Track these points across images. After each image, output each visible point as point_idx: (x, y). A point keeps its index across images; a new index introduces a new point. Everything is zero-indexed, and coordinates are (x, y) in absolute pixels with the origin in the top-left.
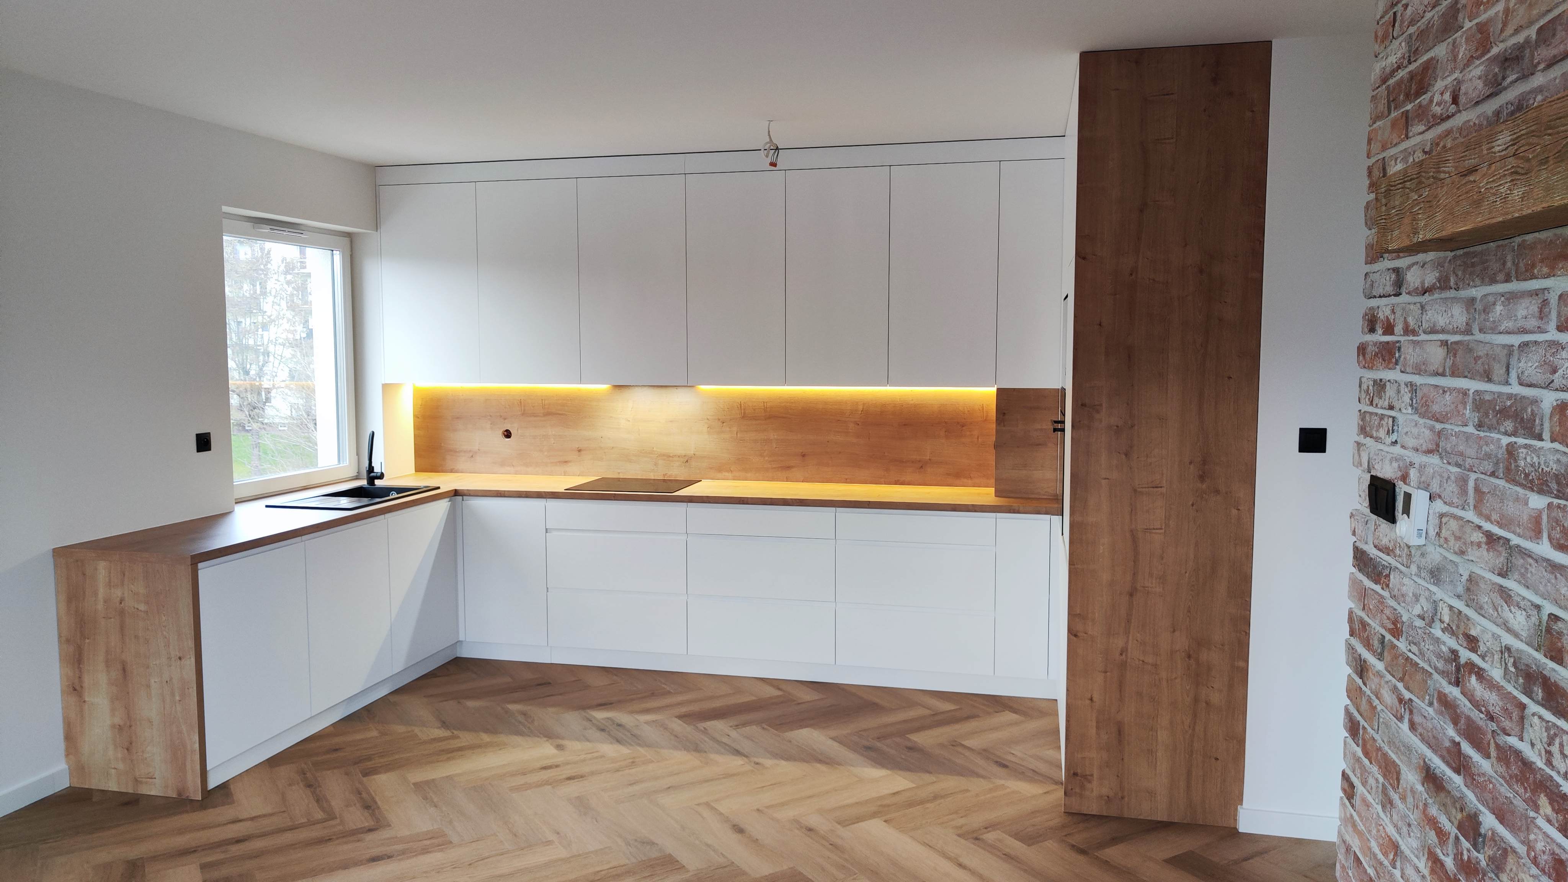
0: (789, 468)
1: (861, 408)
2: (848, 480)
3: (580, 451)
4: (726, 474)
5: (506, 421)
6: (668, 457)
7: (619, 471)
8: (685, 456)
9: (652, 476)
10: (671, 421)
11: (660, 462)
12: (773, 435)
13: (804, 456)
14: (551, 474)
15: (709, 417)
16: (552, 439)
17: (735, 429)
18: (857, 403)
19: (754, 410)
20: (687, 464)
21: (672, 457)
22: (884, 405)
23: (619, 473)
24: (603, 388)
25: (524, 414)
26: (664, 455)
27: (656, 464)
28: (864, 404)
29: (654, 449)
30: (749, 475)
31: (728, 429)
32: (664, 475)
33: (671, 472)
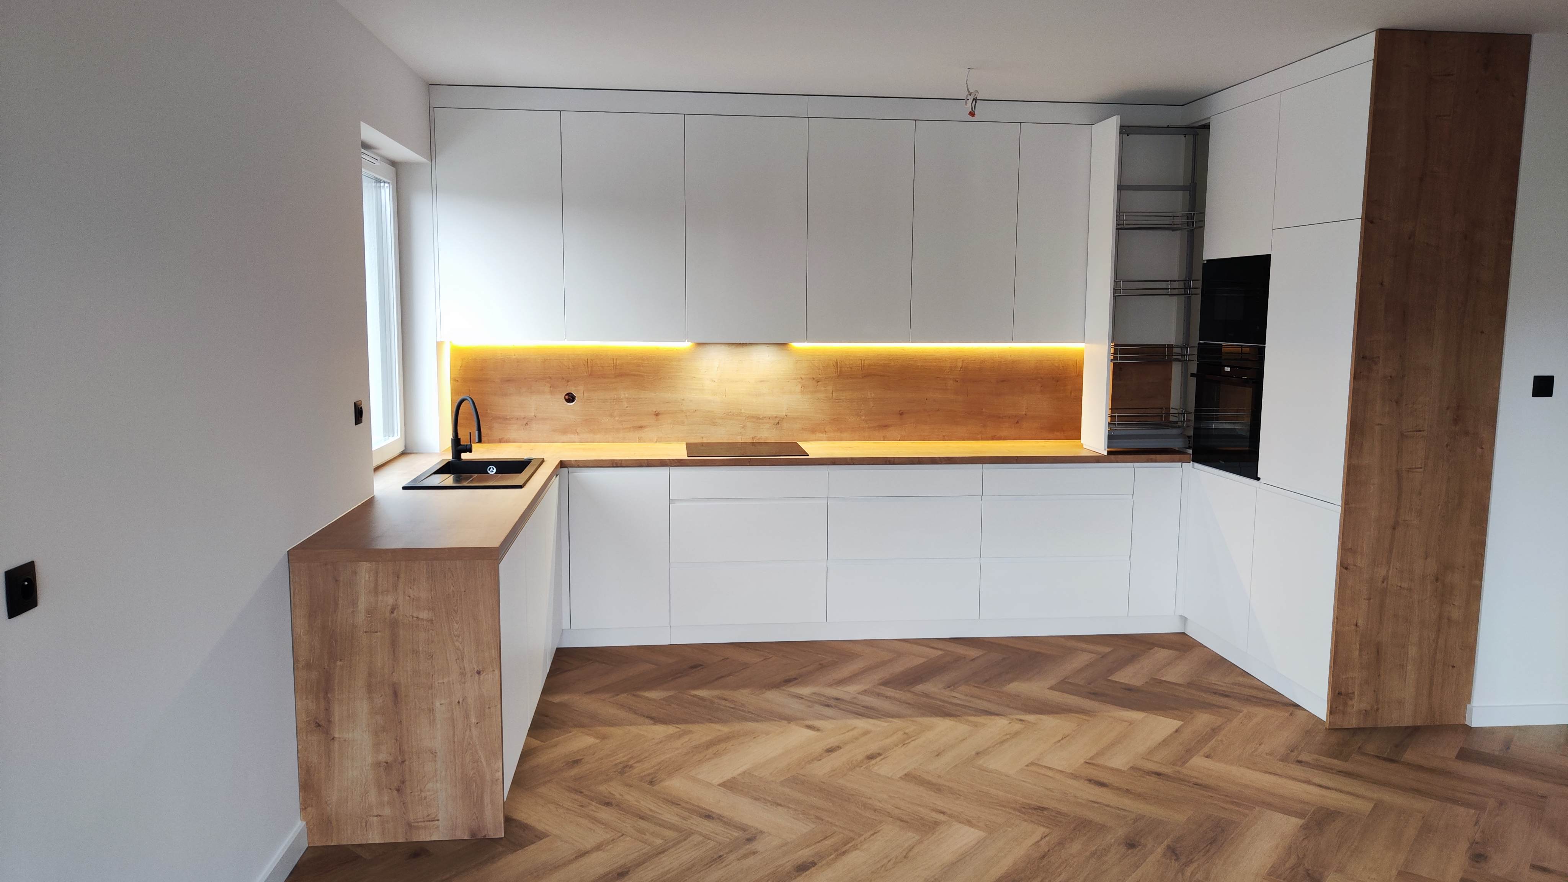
0: (886, 426)
1: (960, 364)
2: (946, 437)
3: (657, 415)
4: (821, 435)
5: (569, 383)
6: (757, 419)
7: (703, 435)
8: (776, 417)
9: (739, 440)
10: (761, 381)
11: (749, 424)
12: (870, 394)
13: (901, 414)
14: (623, 440)
15: (802, 376)
16: (625, 403)
17: (830, 388)
18: (956, 360)
19: (851, 368)
20: (778, 426)
21: (762, 419)
22: (983, 362)
23: (702, 438)
24: (686, 345)
25: (591, 375)
26: (753, 417)
27: (744, 427)
28: (963, 361)
29: (743, 411)
30: (844, 435)
31: (823, 389)
32: (753, 438)
33: (761, 435)
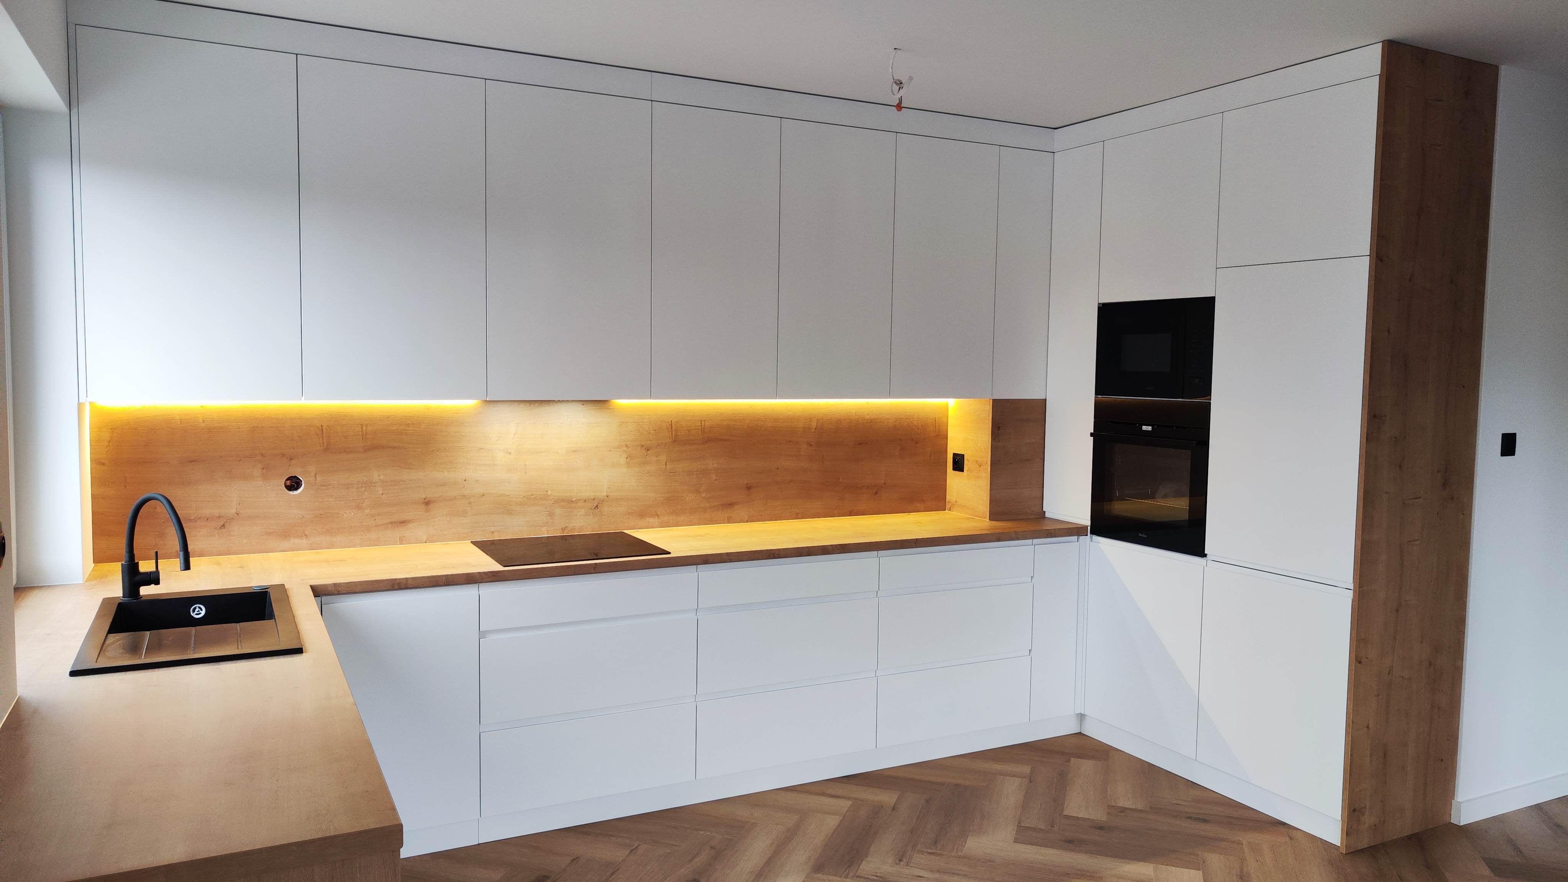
0: (731, 505)
1: (814, 425)
3: (427, 503)
4: (651, 520)
5: (293, 462)
6: (568, 503)
7: (492, 529)
8: (594, 499)
9: (544, 533)
10: (575, 451)
11: (558, 511)
12: (712, 464)
13: (749, 488)
14: (376, 543)
15: (628, 443)
16: (380, 488)
17: (663, 458)
18: (811, 420)
19: (689, 431)
20: (597, 511)
21: (576, 501)
22: (839, 421)
23: (493, 532)
25: (328, 449)
26: (563, 500)
27: (551, 515)
28: (818, 420)
29: (549, 493)
30: (681, 518)
31: (654, 459)
32: (563, 530)
33: (574, 524)
